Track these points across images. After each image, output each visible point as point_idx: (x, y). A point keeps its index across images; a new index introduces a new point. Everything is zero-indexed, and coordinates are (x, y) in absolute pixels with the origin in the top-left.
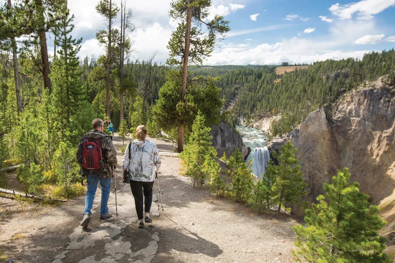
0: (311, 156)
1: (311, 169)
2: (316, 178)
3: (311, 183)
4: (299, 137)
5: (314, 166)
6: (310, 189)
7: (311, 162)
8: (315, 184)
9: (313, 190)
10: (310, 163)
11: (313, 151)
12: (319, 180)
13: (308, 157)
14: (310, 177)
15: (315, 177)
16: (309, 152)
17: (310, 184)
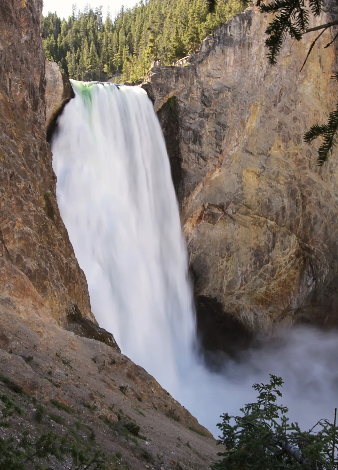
0: (288, 119)
1: (293, 166)
2: (313, 196)
3: (299, 216)
4: (250, 45)
5: (300, 156)
6: (298, 236)
7: (291, 143)
8: (312, 217)
9: (306, 240)
10: (287, 147)
11: (294, 102)
12: (322, 201)
13: (281, 124)
14: (292, 194)
15: (310, 194)
16: (282, 110)
17: (298, 222)
